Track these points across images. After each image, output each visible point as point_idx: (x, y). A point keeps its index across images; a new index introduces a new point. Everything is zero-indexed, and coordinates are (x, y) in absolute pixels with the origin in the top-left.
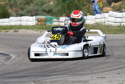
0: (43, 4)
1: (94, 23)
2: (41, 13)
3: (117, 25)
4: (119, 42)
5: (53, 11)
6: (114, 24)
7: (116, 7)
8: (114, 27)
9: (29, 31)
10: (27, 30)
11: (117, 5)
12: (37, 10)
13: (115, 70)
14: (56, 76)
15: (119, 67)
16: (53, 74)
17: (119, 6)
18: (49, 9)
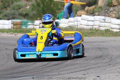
0: (20, 8)
1: (68, 27)
2: (18, 16)
3: (90, 28)
4: (89, 44)
5: (29, 15)
6: (87, 27)
7: (90, 11)
8: (86, 29)
9: (4, 35)
10: (2, 33)
11: (91, 9)
12: (14, 14)
13: (81, 71)
14: (24, 78)
15: (86, 68)
16: (21, 75)
17: (92, 10)
18: (26, 12)
